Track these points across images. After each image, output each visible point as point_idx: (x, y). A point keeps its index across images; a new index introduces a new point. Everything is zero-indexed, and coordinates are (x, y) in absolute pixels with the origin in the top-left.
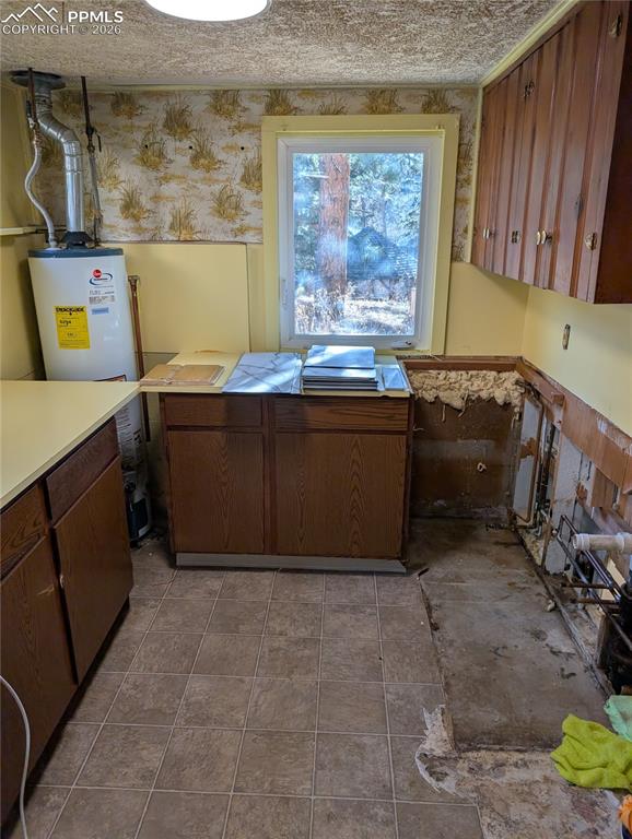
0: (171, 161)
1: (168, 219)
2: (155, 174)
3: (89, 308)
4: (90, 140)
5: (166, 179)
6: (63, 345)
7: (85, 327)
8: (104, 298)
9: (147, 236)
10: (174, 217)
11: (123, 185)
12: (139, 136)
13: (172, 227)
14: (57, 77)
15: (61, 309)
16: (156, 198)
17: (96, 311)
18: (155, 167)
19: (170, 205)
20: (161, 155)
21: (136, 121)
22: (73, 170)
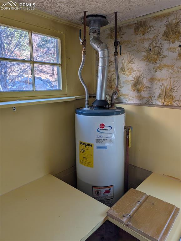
0: (165, 57)
1: (158, 92)
2: (153, 65)
3: (95, 145)
4: (116, 49)
5: (160, 68)
6: (82, 162)
7: (92, 155)
8: (104, 140)
10: (162, 91)
11: (135, 72)
12: (147, 45)
13: (160, 97)
16: (152, 80)
17: (99, 148)
18: (154, 61)
20: (159, 53)
21: (147, 36)
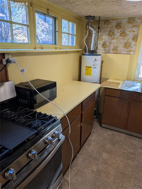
0: (115, 35)
1: (112, 48)
2: (111, 38)
3: (92, 67)
4: (98, 30)
5: (113, 39)
6: (86, 74)
7: (91, 71)
8: (96, 65)
9: (107, 52)
10: (114, 47)
11: (103, 40)
12: (109, 29)
13: (113, 50)
14: (94, 17)
15: (87, 67)
16: (110, 43)
17: (94, 68)
18: (111, 36)
19: (113, 45)
20: (113, 33)
21: (109, 26)
22: (94, 37)
